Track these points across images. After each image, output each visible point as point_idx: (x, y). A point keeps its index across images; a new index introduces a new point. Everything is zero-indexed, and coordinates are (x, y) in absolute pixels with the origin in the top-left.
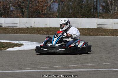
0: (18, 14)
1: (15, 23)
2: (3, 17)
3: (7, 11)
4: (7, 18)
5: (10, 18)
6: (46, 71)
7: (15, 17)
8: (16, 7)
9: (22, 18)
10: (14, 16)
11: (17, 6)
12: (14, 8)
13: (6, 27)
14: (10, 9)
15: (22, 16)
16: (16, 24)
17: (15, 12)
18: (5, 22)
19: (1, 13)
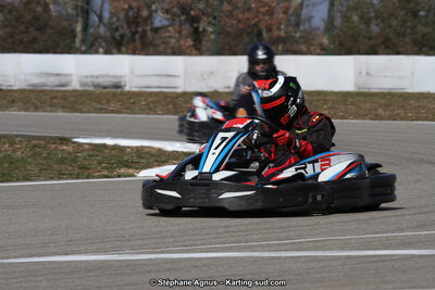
0: (182, 42)
1: (169, 76)
2: (127, 53)
3: (140, 29)
4: (139, 54)
5: (153, 54)
6: (280, 258)
7: (169, 51)
8: (174, 15)
9: (196, 55)
10: (165, 49)
11: (179, 12)
12: (166, 19)
13: (136, 90)
14: (152, 23)
15: (196, 49)
16: (172, 79)
17: (169, 32)
18: (132, 72)
19: (118, 38)
